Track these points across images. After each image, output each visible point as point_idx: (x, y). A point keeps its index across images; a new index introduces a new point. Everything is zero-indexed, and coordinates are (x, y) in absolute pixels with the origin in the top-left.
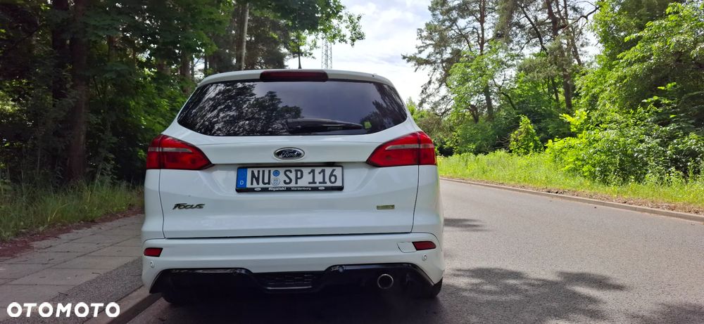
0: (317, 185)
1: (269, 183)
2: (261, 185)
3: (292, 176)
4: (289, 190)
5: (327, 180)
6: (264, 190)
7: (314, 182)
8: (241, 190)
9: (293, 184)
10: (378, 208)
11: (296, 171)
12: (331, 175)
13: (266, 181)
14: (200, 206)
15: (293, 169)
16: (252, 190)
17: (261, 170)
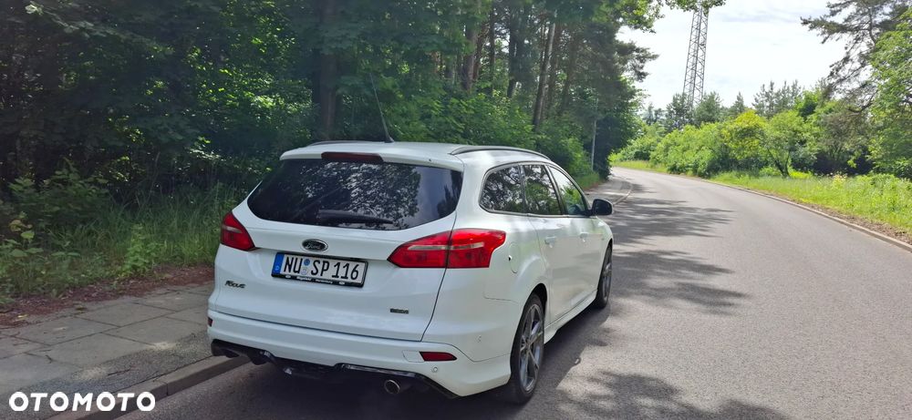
0: (339, 279)
1: (298, 272)
2: (292, 273)
3: (320, 267)
4: (313, 280)
5: (349, 275)
6: (294, 278)
7: (337, 276)
8: (276, 275)
9: (318, 276)
10: (392, 311)
11: (324, 262)
12: (354, 270)
13: (297, 269)
14: (242, 286)
15: (321, 260)
16: (283, 277)
17: (295, 257)
